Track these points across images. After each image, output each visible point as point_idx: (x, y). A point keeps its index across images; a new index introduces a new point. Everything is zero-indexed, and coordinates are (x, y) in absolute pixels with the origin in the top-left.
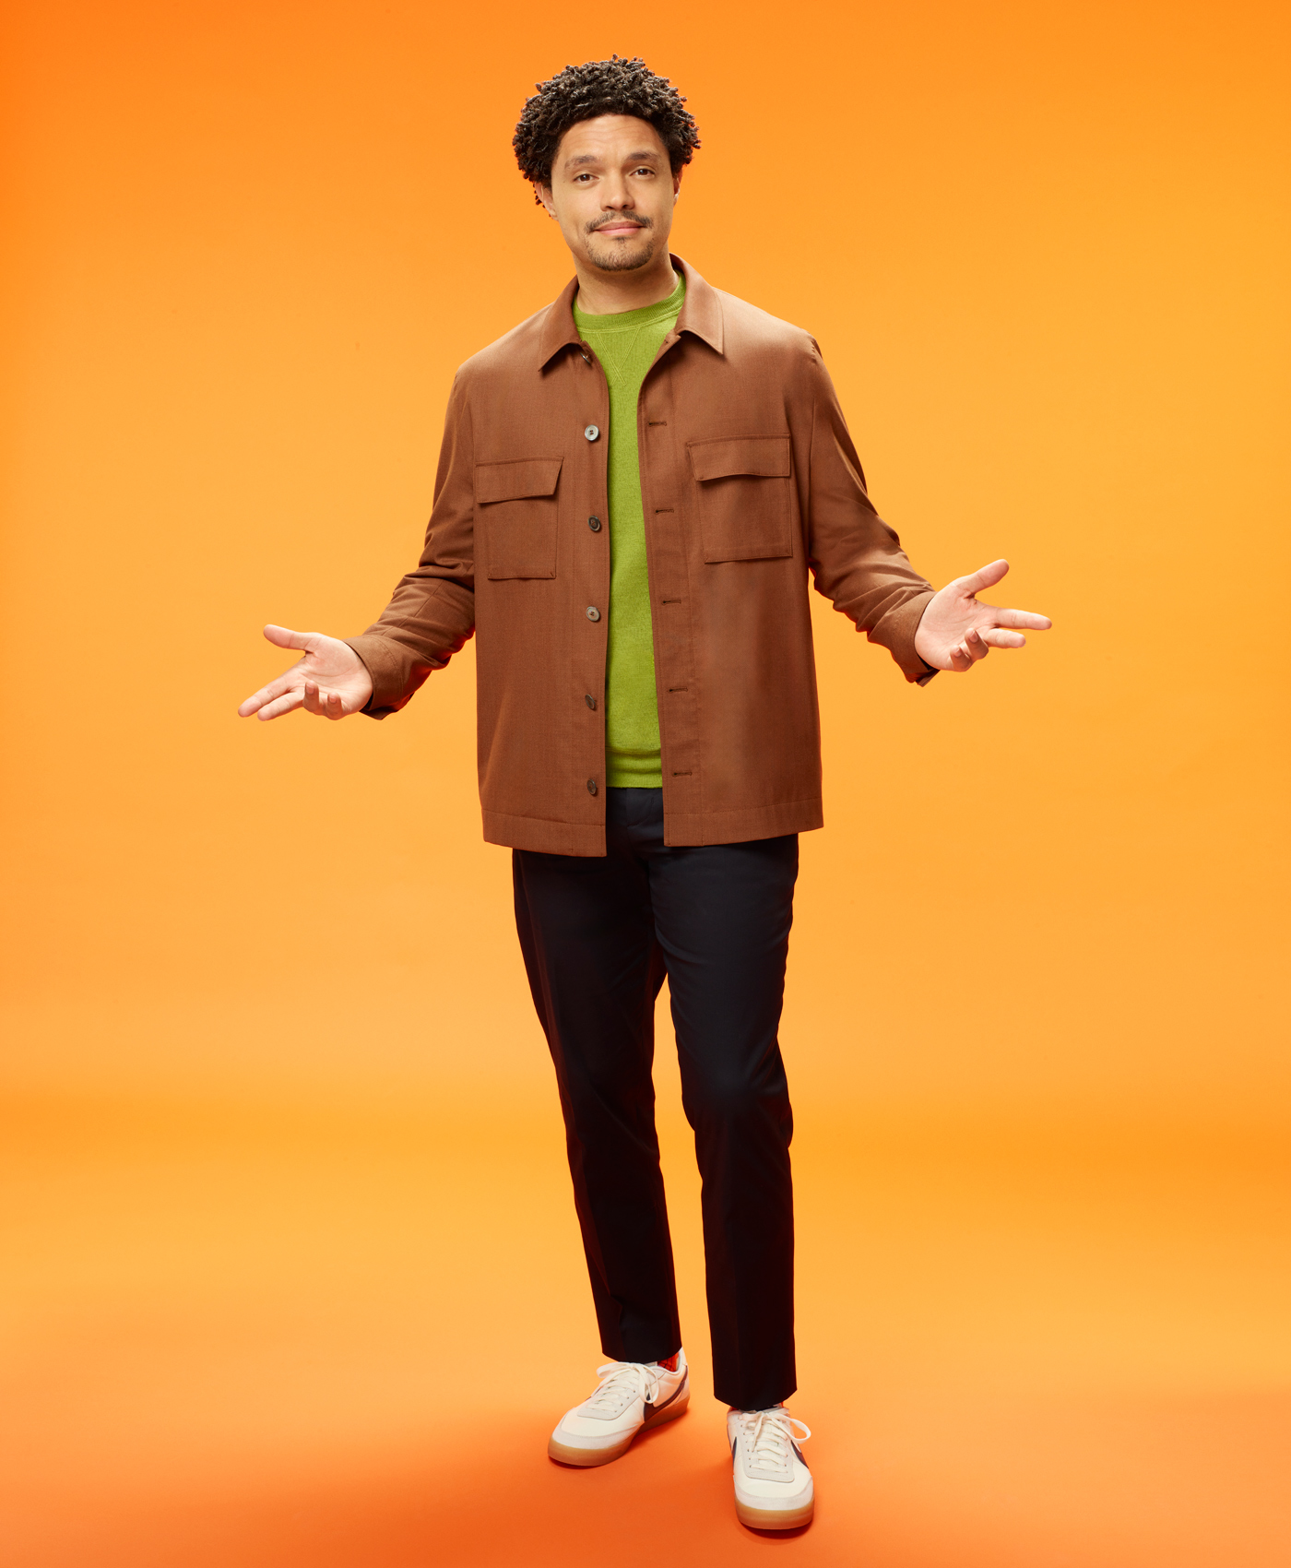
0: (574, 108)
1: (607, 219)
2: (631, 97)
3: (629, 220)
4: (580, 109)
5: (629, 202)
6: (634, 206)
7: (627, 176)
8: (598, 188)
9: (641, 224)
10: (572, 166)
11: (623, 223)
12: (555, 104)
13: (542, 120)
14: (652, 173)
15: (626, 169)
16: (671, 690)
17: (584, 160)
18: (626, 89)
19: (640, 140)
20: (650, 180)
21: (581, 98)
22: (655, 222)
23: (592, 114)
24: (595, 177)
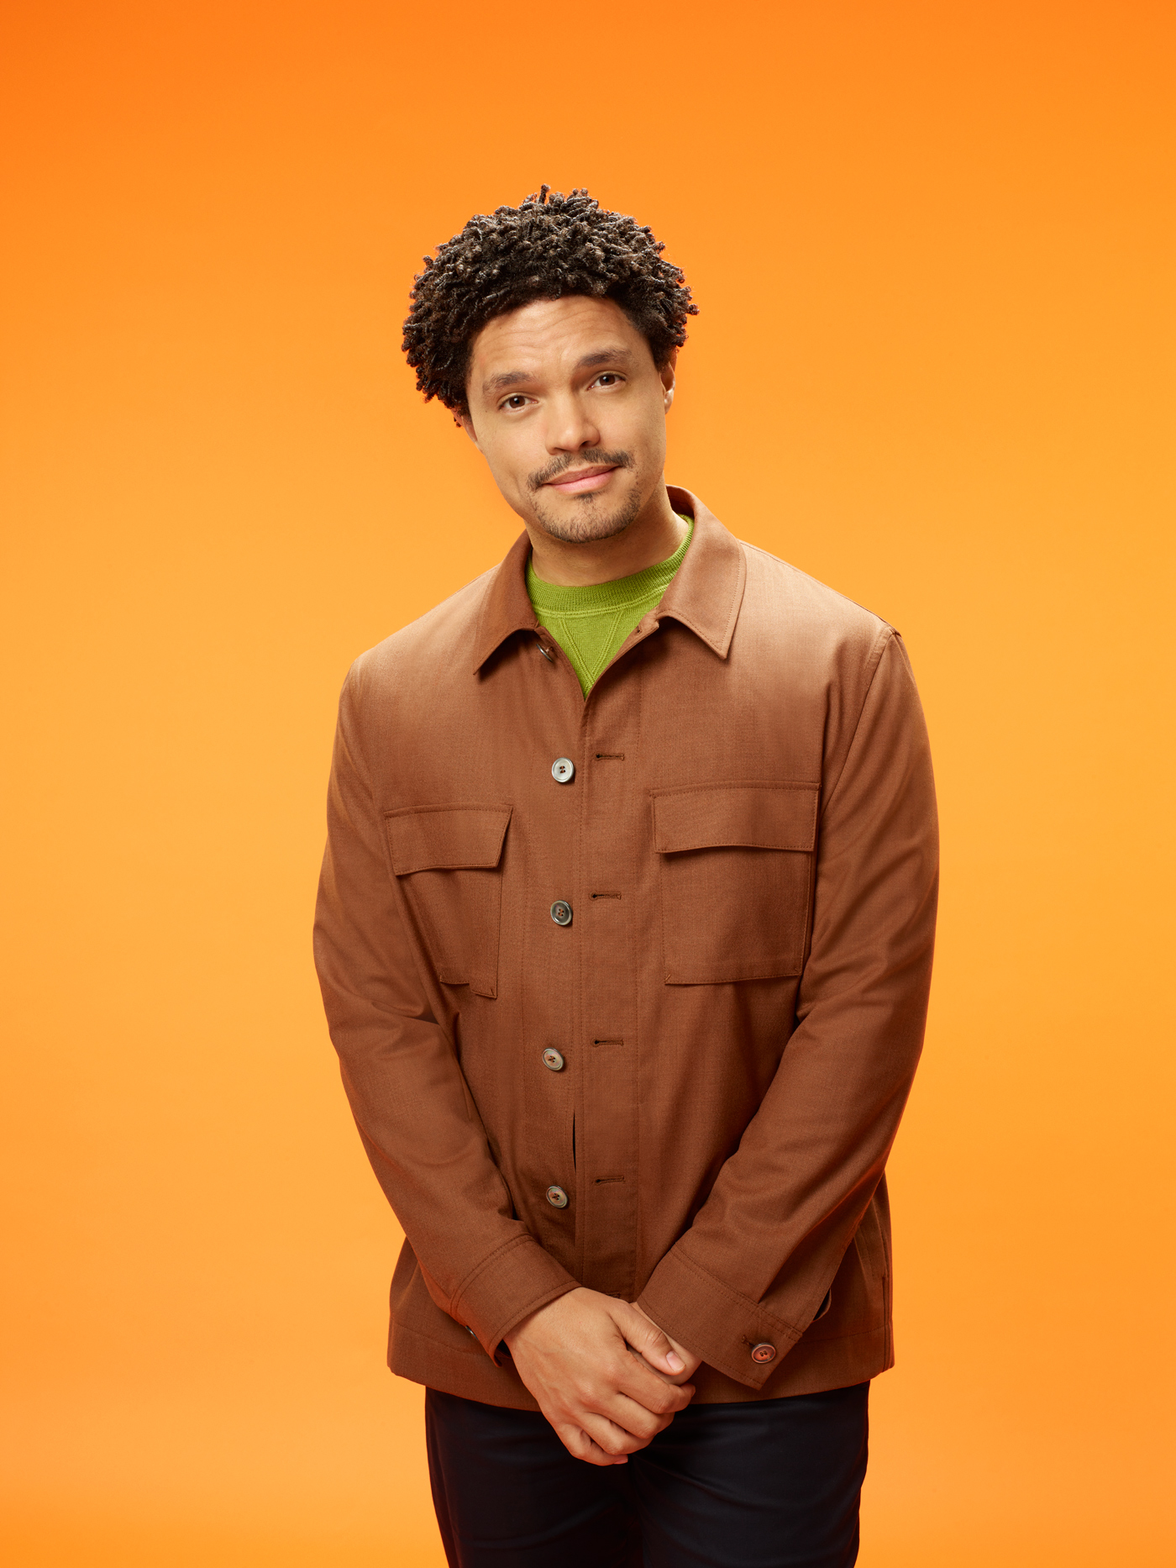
0: (481, 301)
1: (560, 468)
2: (570, 270)
3: (595, 464)
4: (490, 303)
5: (590, 433)
6: (598, 441)
7: (582, 392)
8: (540, 417)
9: (618, 463)
10: (492, 390)
11: (586, 471)
12: (455, 292)
13: (437, 321)
14: (622, 379)
15: (579, 383)
16: (598, 1181)
17: (509, 379)
18: (563, 256)
19: (593, 332)
20: (620, 393)
21: (490, 284)
22: (637, 457)
23: (513, 303)
24: (532, 400)
